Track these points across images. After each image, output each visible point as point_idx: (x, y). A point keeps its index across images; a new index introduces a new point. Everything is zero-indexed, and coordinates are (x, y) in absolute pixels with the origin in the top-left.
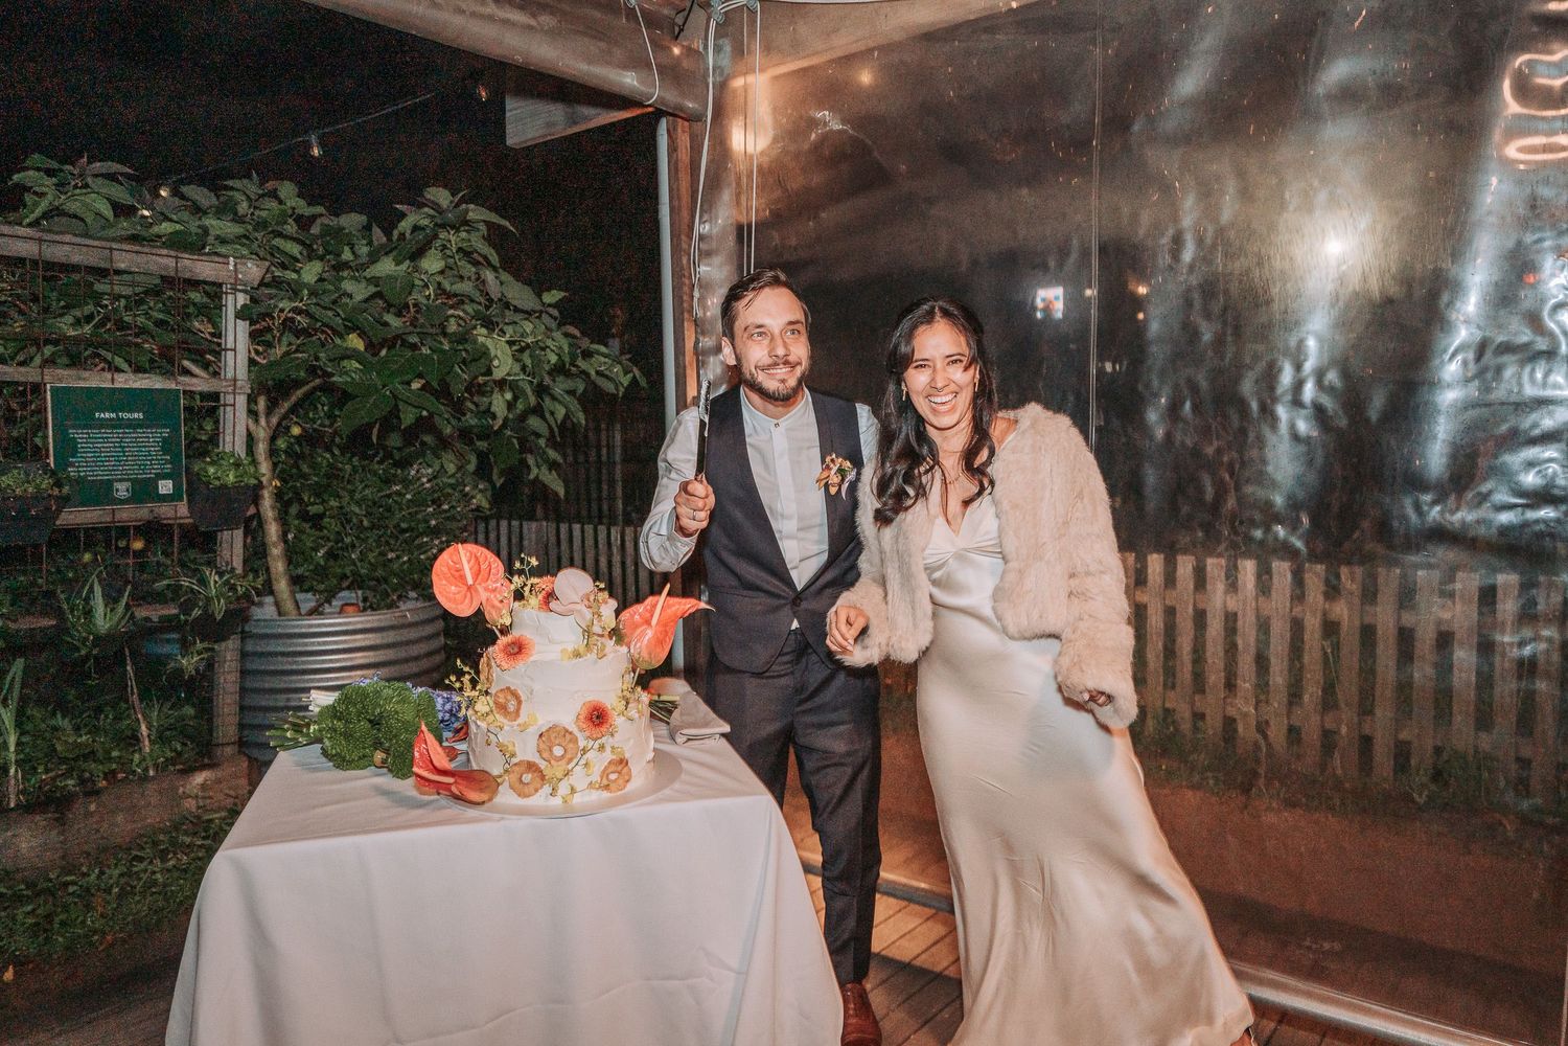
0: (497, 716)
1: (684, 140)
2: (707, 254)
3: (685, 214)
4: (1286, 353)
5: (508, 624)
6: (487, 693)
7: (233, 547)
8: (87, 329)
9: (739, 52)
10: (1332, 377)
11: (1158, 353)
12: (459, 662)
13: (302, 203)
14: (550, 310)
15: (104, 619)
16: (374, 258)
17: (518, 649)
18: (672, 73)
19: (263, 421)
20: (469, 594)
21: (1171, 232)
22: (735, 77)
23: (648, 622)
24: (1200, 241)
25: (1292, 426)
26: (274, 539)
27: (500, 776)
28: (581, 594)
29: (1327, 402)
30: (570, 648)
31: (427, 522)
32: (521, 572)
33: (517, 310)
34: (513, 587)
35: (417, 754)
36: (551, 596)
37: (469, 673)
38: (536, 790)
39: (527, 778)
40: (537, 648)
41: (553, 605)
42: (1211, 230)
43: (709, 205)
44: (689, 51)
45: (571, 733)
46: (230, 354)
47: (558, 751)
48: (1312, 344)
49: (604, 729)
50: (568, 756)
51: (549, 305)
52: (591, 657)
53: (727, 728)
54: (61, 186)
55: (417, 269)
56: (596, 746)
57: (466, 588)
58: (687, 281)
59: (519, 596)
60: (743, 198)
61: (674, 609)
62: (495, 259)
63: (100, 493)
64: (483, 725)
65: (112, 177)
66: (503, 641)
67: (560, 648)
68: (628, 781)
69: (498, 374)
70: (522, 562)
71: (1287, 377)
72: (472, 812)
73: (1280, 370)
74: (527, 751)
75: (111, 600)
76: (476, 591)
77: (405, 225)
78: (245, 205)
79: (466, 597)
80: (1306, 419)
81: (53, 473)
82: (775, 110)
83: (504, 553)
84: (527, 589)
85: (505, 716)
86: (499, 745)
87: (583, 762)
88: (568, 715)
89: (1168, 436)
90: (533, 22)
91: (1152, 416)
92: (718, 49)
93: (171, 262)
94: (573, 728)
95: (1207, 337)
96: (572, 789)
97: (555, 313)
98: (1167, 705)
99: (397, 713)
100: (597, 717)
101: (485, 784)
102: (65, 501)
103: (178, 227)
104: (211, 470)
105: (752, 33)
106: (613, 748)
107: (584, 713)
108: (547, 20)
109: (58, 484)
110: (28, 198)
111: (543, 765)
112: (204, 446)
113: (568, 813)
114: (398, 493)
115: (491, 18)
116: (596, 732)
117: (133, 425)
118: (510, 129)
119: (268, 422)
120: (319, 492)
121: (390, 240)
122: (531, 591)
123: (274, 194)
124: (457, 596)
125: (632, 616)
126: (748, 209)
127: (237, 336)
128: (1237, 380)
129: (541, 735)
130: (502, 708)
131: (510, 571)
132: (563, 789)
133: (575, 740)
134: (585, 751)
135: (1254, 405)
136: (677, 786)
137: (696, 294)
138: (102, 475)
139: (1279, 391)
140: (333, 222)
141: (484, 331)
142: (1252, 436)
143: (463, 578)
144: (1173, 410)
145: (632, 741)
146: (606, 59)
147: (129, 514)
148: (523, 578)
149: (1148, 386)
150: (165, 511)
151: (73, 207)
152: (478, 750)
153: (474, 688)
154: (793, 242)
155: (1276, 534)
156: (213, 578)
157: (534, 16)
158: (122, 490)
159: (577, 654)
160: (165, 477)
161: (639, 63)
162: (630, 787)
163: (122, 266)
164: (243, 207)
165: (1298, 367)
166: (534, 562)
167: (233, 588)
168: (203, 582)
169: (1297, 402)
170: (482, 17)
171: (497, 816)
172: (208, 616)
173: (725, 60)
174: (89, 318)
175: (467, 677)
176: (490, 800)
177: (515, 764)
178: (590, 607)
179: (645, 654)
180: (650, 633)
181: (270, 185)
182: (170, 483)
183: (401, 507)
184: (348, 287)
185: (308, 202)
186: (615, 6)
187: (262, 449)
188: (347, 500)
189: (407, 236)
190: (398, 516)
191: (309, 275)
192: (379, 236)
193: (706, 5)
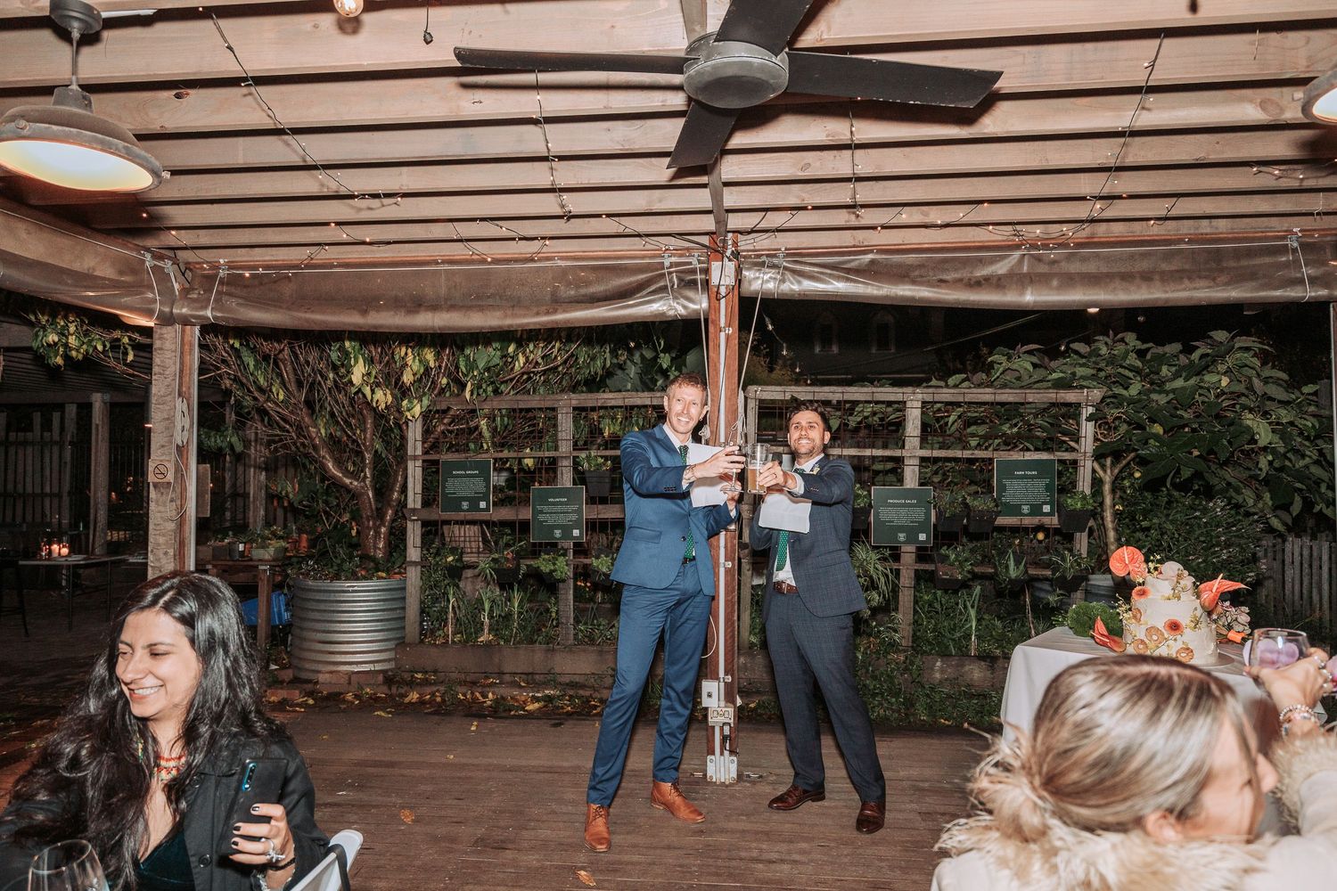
0: (1133, 620)
5: (1142, 582)
6: (1131, 609)
7: (1082, 542)
8: (1015, 430)
13: (1138, 343)
14: (1310, 397)
15: (1013, 572)
17: (1143, 594)
19: (1109, 471)
20: (1125, 568)
23: (1210, 588)
26: (1112, 540)
27: (1131, 644)
28: (1176, 573)
30: (1167, 595)
32: (1152, 561)
34: (1146, 567)
35: (1093, 628)
36: (1162, 573)
37: (1123, 601)
39: (1141, 646)
40: (1152, 593)
41: (1161, 576)
45: (1160, 631)
46: (1083, 439)
47: (1155, 637)
49: (1177, 633)
50: (1160, 640)
51: (1309, 394)
52: (1175, 600)
54: (1009, 358)
55: (1202, 381)
56: (1173, 639)
57: (1124, 565)
59: (1149, 571)
61: (1224, 586)
63: (1015, 510)
65: (1030, 352)
66: (1138, 588)
67: (1161, 595)
69: (1262, 443)
70: (1153, 557)
74: (1141, 635)
75: (1017, 563)
76: (1129, 566)
77: (1197, 353)
78: (1105, 349)
79: (1123, 568)
81: (995, 500)
83: (1146, 552)
85: (1136, 620)
86: (1130, 630)
87: (1167, 644)
88: (1160, 624)
93: (1054, 396)
94: (1163, 629)
100: (1175, 626)
101: (1121, 644)
102: (999, 514)
103: (1061, 375)
104: (1069, 501)
106: (1182, 641)
107: (1168, 625)
109: (997, 506)
110: (996, 366)
111: (1147, 642)
112: (1067, 488)
114: (1195, 518)
116: (1173, 633)
117: (1032, 477)
119: (1111, 474)
120: (1146, 514)
122: (1155, 569)
123: (1122, 340)
124: (1120, 568)
125: (1203, 587)
127: (1088, 429)
129: (1147, 629)
130: (1135, 616)
131: (1147, 561)
133: (1163, 634)
134: (1167, 640)
138: (1017, 502)
140: (1160, 350)
141: (1251, 416)
143: (1123, 562)
145: (1197, 644)
147: (1028, 521)
148: (1153, 564)
150: (1046, 521)
151: (1014, 367)
156: (1069, 558)
158: (1026, 509)
159: (1168, 598)
160: (1046, 503)
163: (1031, 400)
164: (1104, 350)
166: (1159, 557)
167: (1079, 565)
168: (1064, 559)
172: (1063, 577)
174: (1016, 425)
177: (1136, 640)
180: (1210, 595)
181: (1120, 336)
182: (1049, 507)
183: (1199, 527)
184: (1154, 396)
185: (1144, 342)
186: (1284, 250)
187: (1107, 488)
188: (1164, 519)
189: (1196, 361)
190: (1198, 532)
191: (1134, 390)
192: (1183, 360)
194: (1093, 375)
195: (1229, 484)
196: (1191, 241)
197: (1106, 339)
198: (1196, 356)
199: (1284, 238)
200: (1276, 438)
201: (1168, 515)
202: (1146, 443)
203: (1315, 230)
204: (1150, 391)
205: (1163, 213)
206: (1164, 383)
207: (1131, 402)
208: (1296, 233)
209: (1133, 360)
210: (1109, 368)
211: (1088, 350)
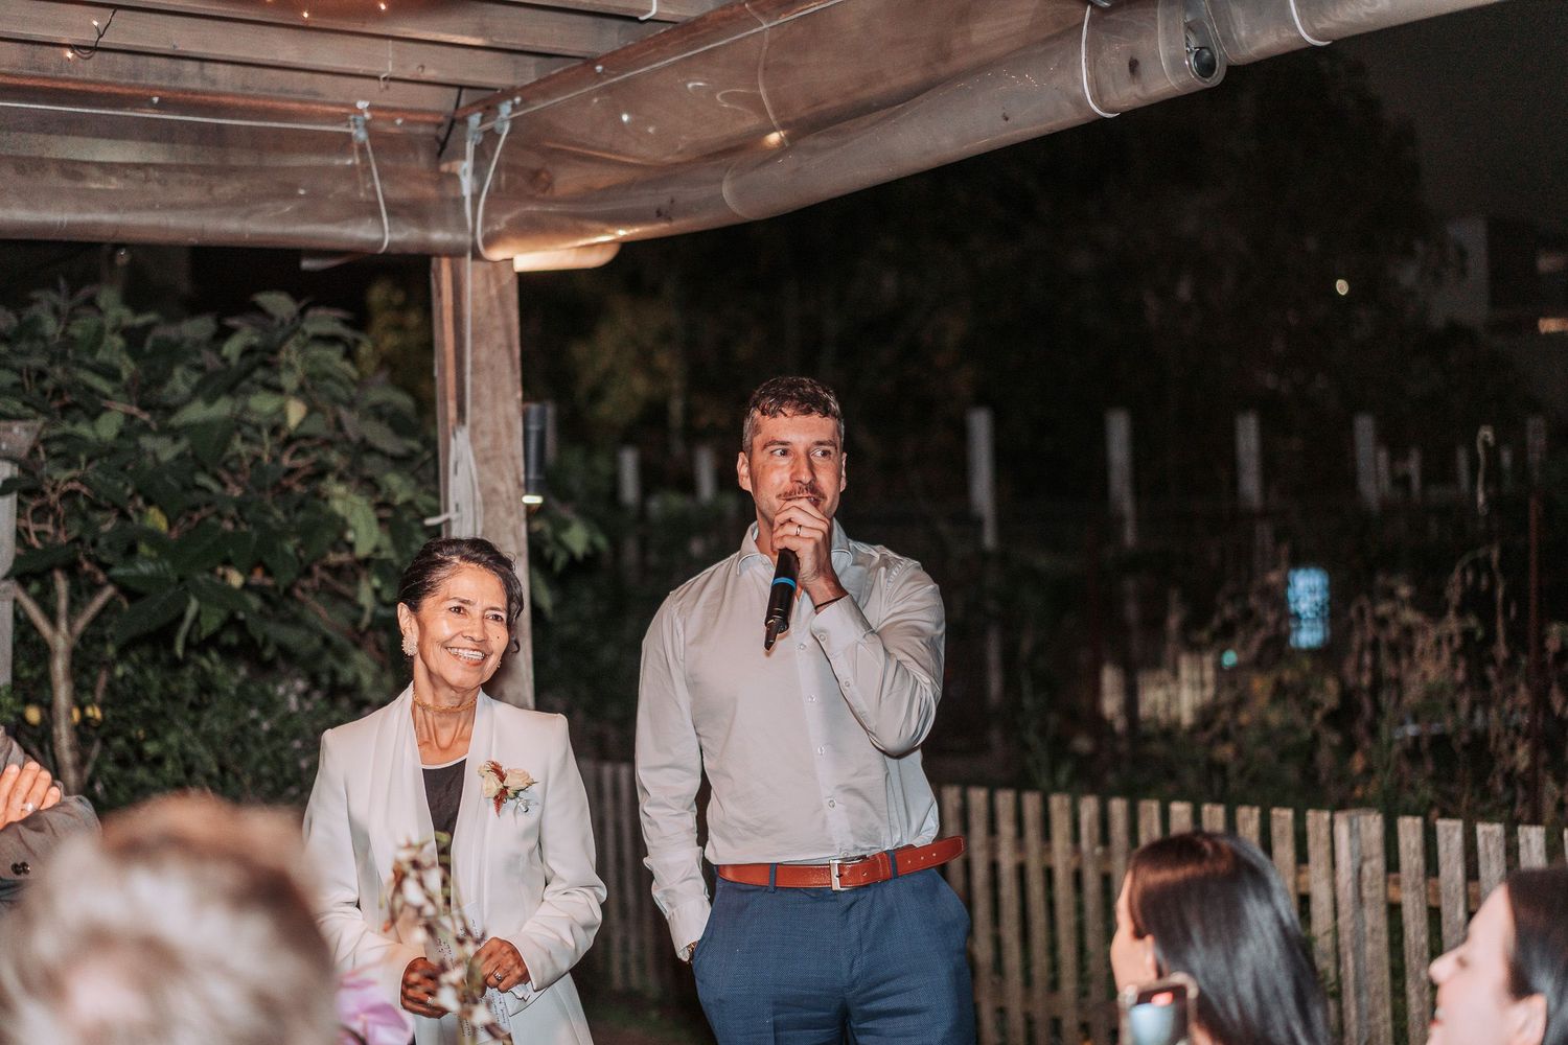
13: (126, 310)
18: (402, 209)
19: (63, 625)
31: (295, 762)
33: (381, 455)
55: (243, 406)
69: (363, 550)
78: (52, 321)
114: (250, 722)
119: (70, 626)
140: (169, 332)
164: (51, 326)
181: (85, 292)
183: (257, 742)
184: (147, 442)
185: (138, 310)
186: (344, 143)
187: (60, 665)
188: (188, 732)
189: (234, 360)
190: (256, 755)
191: (107, 428)
192: (209, 358)
193: (464, 121)
194: (15, 385)
195: (327, 641)
196: (163, 105)
197: (53, 297)
198: (232, 348)
199: (342, 119)
200: (386, 541)
201: (195, 725)
202: (131, 551)
203: (394, 110)
204: (145, 428)
205: (90, 38)
206: (171, 410)
207: (102, 452)
208: (361, 112)
209: (113, 349)
210: (58, 370)
211: (14, 321)
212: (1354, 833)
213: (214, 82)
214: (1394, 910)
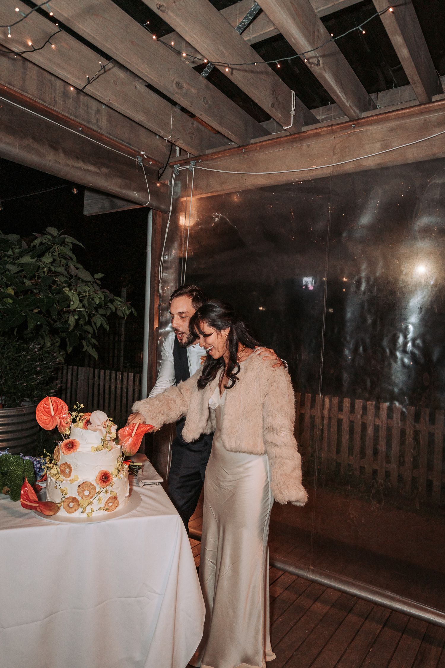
0: (60, 475)
1: (159, 221)
2: (166, 269)
3: (158, 250)
4: (401, 330)
5: (68, 434)
6: (56, 464)
9: (185, 187)
10: (418, 341)
11: (350, 327)
12: (45, 451)
14: (97, 281)
16: (21, 255)
17: (71, 446)
18: (156, 194)
20: (52, 420)
21: (356, 278)
22: (182, 197)
23: (130, 435)
24: (368, 283)
25: (402, 361)
27: (60, 503)
28: (101, 422)
29: (416, 351)
30: (96, 446)
32: (75, 410)
33: (83, 281)
34: (72, 418)
35: (23, 493)
36: (88, 423)
37: (49, 456)
38: (75, 511)
39: (71, 505)
40: (81, 445)
41: (89, 427)
42: (372, 278)
43: (168, 248)
44: (163, 185)
45: (93, 485)
47: (87, 493)
48: (411, 328)
49: (107, 484)
50: (91, 495)
51: (97, 279)
52: (104, 450)
53: (162, 480)
55: (40, 261)
56: (104, 491)
57: (50, 417)
58: (157, 278)
59: (74, 421)
60: (183, 246)
61: (142, 429)
62: (75, 259)
64: (54, 479)
66: (66, 441)
67: (91, 446)
68: (117, 506)
69: (73, 308)
70: (77, 406)
71: (401, 340)
72: (46, 520)
73: (398, 337)
74: (73, 492)
76: (56, 419)
77: (36, 242)
79: (50, 421)
80: (408, 358)
82: (198, 212)
83: (68, 401)
84: (78, 418)
85: (64, 476)
86: (61, 489)
87: (97, 498)
88: (92, 477)
89: (353, 360)
90: (98, 171)
91: (347, 352)
92: (176, 185)
94: (94, 483)
95: (370, 321)
96: (92, 510)
97: (99, 282)
98: (349, 463)
99: (15, 470)
100: (105, 478)
101: (53, 507)
105: (190, 180)
106: (111, 492)
107: (99, 477)
108: (105, 170)
111: (79, 499)
113: (89, 520)
114: (24, 355)
115: (80, 168)
116: (104, 485)
118: (85, 208)
121: (29, 247)
122: (80, 419)
124: (46, 421)
125: (124, 431)
126: (185, 252)
128: (381, 339)
129: (79, 486)
130: (63, 472)
131: (71, 410)
132: (88, 510)
133: (94, 488)
134: (99, 493)
135: (388, 351)
136: (138, 509)
137: (160, 285)
139: (398, 346)
140: (5, 237)
141: (68, 289)
142: (386, 363)
143: (49, 413)
144: (355, 351)
145: (120, 488)
146: (128, 187)
148: (77, 413)
149: (345, 339)
152: (50, 490)
153: (50, 463)
154: (203, 266)
155: (395, 404)
157: (99, 168)
159: (98, 449)
161: (141, 189)
162: (118, 509)
165: (405, 337)
166: (82, 406)
169: (405, 351)
170: (77, 168)
171: (56, 522)
173: (179, 189)
175: (48, 457)
176: (55, 514)
177: (67, 498)
178: (105, 428)
179: (128, 450)
180: (131, 440)
189: (37, 246)
193: (172, 167)
203: (150, 158)
208: (142, 156)
212: (330, 401)
213: (100, 129)
214: (340, 421)
